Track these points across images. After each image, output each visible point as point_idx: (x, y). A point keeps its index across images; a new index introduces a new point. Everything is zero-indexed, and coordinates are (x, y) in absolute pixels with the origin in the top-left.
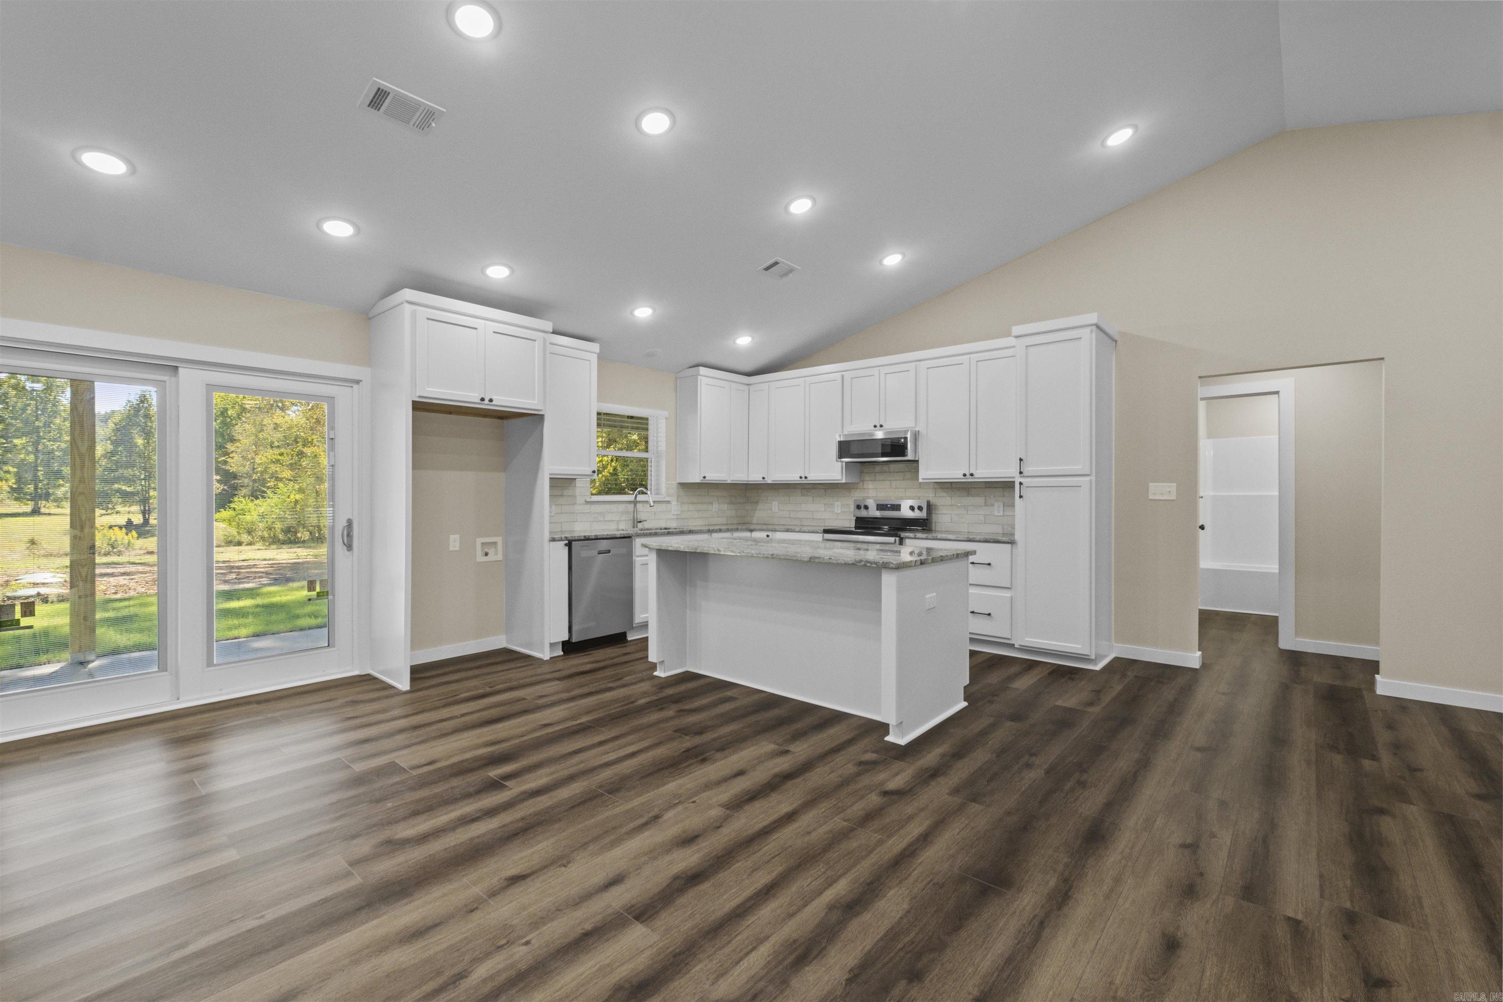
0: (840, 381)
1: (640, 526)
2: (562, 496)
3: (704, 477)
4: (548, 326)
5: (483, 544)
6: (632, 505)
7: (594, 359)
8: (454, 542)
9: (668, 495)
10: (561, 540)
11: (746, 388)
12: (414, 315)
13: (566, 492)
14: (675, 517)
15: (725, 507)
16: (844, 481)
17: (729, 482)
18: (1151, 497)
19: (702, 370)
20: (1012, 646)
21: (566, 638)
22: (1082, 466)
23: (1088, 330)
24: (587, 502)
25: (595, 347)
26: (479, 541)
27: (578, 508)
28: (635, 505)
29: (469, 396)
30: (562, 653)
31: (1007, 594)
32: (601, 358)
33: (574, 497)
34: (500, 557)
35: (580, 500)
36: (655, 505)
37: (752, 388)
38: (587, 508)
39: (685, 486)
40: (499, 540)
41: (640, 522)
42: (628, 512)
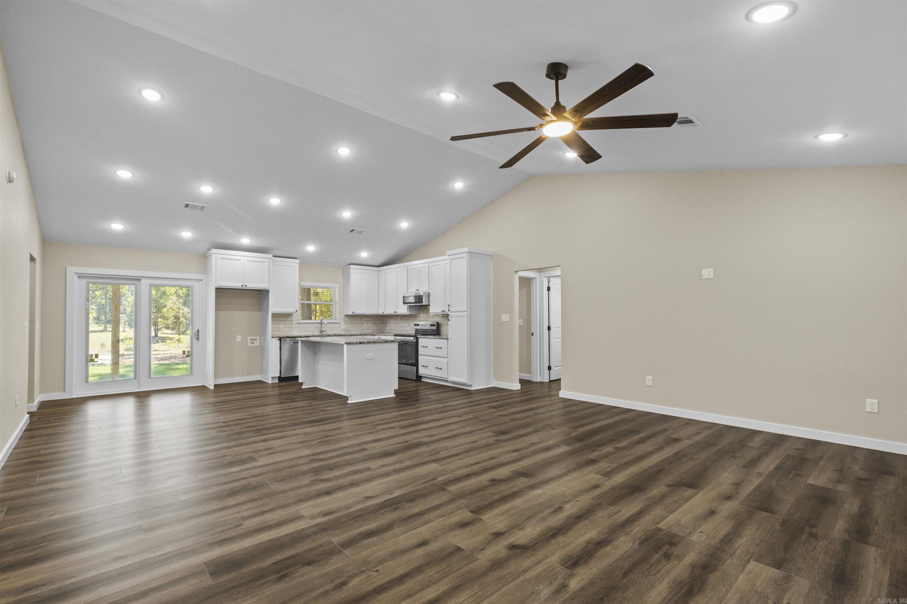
0: (406, 270)
1: (323, 333)
2: (286, 320)
3: (353, 312)
4: (270, 256)
5: (251, 339)
6: (320, 324)
7: (297, 266)
8: (239, 338)
9: (339, 320)
10: (276, 337)
11: (378, 272)
12: (216, 257)
13: (288, 319)
14: (343, 329)
15: (371, 325)
16: (408, 314)
17: (368, 314)
18: (502, 320)
19: (352, 266)
20: (447, 381)
21: (279, 376)
22: (464, 308)
23: (466, 254)
24: (298, 323)
25: (298, 261)
26: (249, 338)
27: (294, 326)
28: (321, 324)
29: (237, 285)
30: (278, 382)
31: (446, 360)
32: (300, 265)
33: (292, 321)
34: (258, 344)
35: (294, 322)
36: (328, 324)
37: (380, 272)
38: (298, 326)
39: (347, 316)
40: (258, 338)
41: (324, 331)
42: (318, 327)
